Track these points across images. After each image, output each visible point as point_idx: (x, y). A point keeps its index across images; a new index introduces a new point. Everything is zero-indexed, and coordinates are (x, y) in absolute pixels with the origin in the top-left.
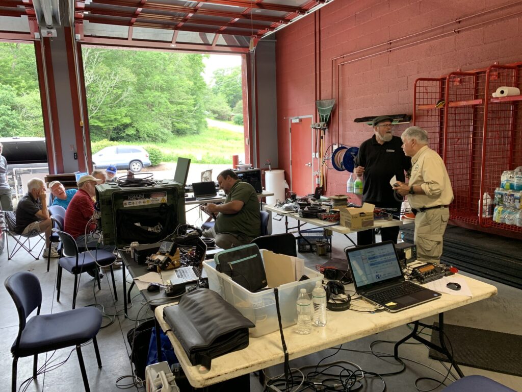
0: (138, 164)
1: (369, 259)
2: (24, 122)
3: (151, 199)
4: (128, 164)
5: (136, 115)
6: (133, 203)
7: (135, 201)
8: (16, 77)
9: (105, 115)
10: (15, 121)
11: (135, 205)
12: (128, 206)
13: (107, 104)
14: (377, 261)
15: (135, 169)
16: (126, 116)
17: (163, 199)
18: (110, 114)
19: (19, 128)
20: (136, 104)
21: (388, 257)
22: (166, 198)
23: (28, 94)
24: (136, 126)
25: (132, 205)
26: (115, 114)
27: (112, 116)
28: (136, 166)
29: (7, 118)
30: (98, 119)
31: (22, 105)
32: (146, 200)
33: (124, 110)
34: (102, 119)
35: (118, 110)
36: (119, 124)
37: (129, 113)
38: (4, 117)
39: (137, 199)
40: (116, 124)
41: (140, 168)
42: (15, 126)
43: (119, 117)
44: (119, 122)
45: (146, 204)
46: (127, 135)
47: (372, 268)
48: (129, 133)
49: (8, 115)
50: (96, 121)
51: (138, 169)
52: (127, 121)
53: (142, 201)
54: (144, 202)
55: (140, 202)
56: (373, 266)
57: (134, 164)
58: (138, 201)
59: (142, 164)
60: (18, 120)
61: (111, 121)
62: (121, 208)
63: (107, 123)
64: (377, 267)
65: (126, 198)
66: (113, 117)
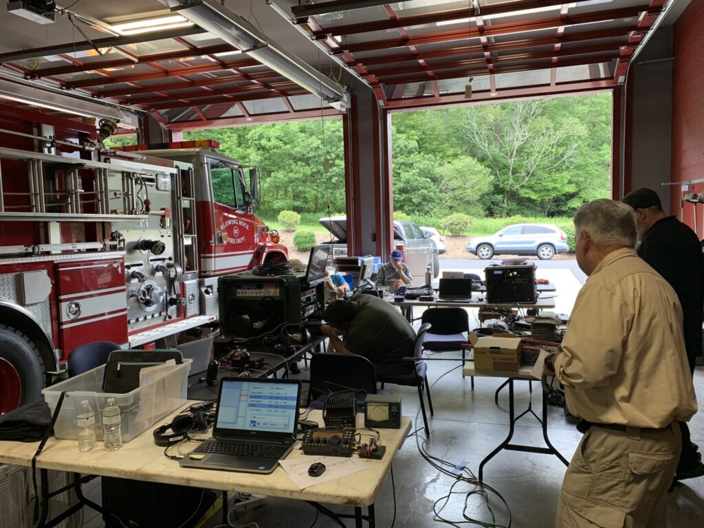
0: (549, 249)
1: (251, 397)
2: (442, 195)
3: (263, 290)
4: (535, 249)
5: (586, 181)
6: (246, 293)
7: (247, 291)
8: (442, 144)
9: (541, 183)
10: (432, 194)
11: (247, 295)
12: (240, 295)
13: (544, 168)
14: (263, 403)
15: (544, 255)
16: (570, 182)
17: (275, 292)
18: (548, 182)
19: (434, 202)
20: (586, 165)
21: (283, 401)
22: (278, 290)
23: (449, 162)
24: (583, 196)
25: (244, 295)
26: (554, 181)
27: (549, 184)
28: (546, 252)
29: (426, 192)
30: (531, 187)
31: (441, 176)
32: (258, 291)
33: (567, 175)
34: (536, 189)
35: (559, 175)
36: (558, 193)
37: (575, 179)
38: (423, 190)
39: (249, 289)
40: (554, 195)
41: (551, 254)
42: (431, 200)
43: (558, 186)
44: (559, 192)
45: (258, 295)
46: (569, 208)
47: (250, 410)
48: (572, 206)
49: (426, 188)
50: (527, 191)
51: (548, 255)
52: (571, 189)
53: (254, 291)
54: (256, 293)
55: (252, 293)
56: (251, 408)
57: (544, 248)
58: (250, 291)
59: (555, 249)
60: (435, 193)
61: (548, 190)
62: (235, 297)
63: (543, 194)
64: (257, 410)
65: (239, 287)
66: (551, 185)
